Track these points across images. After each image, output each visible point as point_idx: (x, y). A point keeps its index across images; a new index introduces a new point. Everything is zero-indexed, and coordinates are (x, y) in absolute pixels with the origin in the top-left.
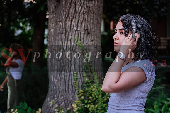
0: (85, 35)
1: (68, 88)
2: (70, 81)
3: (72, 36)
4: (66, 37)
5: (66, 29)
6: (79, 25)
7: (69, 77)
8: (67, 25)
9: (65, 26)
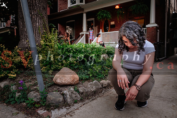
0: (43, 9)
1: (35, 35)
2: (36, 31)
3: (36, 8)
4: (33, 8)
5: (33, 4)
6: (40, 4)
7: (36, 29)
8: (34, 2)
9: (33, 3)
